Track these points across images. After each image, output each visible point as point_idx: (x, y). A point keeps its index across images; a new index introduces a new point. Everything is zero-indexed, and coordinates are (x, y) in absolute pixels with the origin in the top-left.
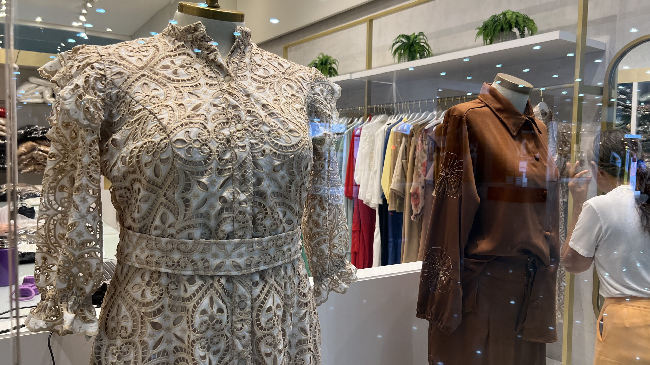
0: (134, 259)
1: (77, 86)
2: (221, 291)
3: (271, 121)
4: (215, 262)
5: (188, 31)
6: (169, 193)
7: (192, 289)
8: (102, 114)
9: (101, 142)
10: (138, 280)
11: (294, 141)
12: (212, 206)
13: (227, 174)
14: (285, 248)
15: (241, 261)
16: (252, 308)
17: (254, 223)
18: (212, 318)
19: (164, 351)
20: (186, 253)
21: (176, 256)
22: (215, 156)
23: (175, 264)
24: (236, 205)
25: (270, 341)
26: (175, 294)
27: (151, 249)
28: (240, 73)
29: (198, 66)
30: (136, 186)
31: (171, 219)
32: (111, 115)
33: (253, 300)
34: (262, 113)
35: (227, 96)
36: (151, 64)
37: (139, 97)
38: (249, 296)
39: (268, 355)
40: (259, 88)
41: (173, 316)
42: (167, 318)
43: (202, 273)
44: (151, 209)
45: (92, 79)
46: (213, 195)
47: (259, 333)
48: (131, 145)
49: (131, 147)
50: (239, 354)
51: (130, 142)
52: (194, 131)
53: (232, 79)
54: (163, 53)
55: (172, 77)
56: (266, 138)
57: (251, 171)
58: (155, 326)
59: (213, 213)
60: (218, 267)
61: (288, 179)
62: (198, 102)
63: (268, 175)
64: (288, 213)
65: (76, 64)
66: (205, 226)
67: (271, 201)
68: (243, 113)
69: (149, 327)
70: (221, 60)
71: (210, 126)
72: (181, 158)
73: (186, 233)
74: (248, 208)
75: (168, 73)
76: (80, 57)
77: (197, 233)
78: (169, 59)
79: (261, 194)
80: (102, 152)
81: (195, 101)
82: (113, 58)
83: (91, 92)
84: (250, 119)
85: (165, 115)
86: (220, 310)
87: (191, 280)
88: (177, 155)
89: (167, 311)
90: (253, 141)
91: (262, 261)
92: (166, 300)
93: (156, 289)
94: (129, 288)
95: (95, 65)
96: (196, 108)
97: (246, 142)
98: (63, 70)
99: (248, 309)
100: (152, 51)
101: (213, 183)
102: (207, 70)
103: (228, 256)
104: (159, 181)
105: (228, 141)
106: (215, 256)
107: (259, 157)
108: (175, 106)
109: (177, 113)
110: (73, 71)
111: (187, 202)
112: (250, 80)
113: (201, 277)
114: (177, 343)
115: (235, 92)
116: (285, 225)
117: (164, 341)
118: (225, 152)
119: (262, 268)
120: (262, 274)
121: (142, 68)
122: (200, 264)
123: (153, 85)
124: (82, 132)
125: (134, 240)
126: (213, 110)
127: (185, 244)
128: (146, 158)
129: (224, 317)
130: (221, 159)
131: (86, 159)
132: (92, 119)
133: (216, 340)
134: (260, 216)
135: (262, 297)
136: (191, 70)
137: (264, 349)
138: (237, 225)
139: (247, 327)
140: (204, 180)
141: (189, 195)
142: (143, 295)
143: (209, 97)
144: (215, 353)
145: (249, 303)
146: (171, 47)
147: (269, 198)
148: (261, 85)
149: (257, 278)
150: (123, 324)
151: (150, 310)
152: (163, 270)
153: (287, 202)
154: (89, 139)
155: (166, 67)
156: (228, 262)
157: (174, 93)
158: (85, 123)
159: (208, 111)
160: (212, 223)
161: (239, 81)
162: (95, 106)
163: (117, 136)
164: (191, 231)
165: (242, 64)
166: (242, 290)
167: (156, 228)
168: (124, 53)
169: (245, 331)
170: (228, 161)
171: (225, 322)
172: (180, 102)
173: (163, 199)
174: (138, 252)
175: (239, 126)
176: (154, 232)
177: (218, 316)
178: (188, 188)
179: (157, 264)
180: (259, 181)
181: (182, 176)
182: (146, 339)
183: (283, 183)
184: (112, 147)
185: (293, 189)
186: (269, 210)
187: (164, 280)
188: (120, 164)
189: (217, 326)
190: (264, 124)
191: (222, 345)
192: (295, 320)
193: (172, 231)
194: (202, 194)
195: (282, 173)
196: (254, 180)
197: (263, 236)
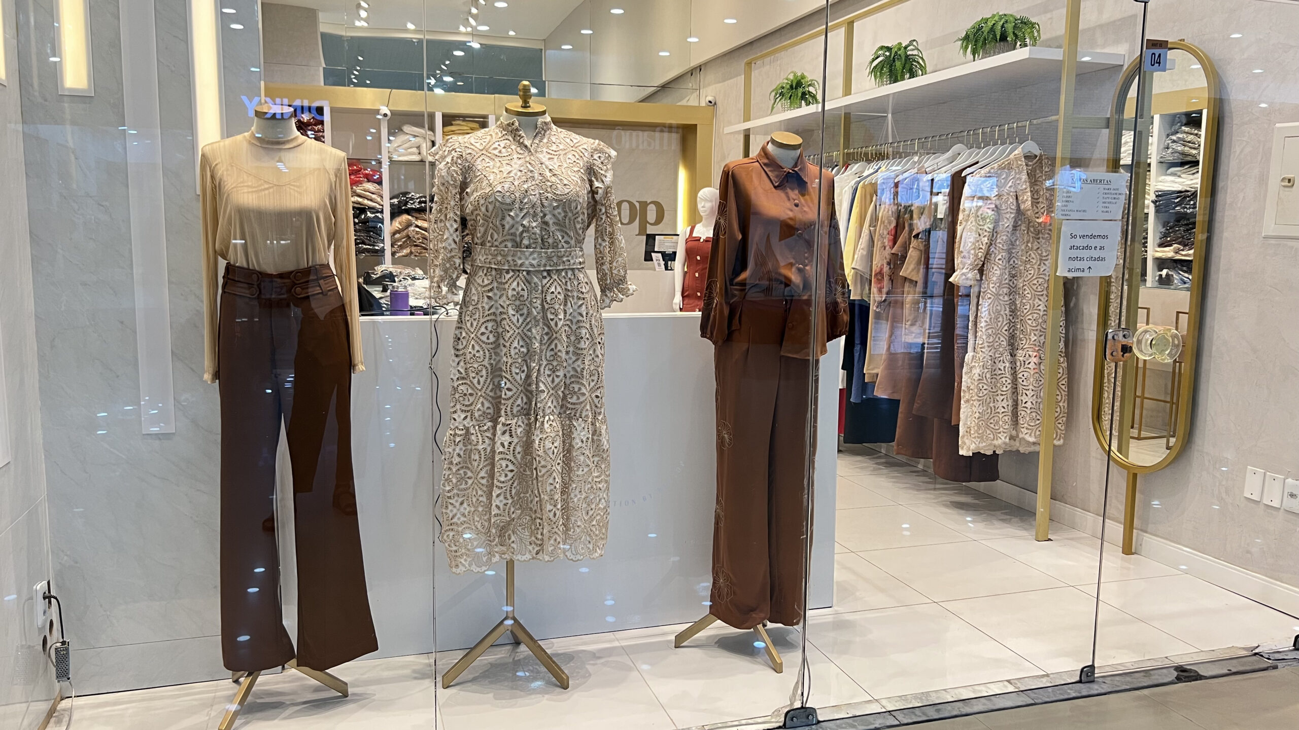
0: (478, 261)
1: (448, 163)
2: (523, 278)
3: (553, 179)
4: (520, 262)
5: (508, 125)
6: (494, 221)
7: (508, 276)
8: (460, 177)
9: (460, 194)
10: (481, 273)
11: (567, 191)
12: (517, 229)
13: (525, 211)
14: (565, 259)
15: (534, 262)
16: (542, 292)
17: (542, 240)
18: (518, 293)
19: (494, 313)
20: (504, 256)
21: (499, 258)
22: (518, 200)
23: (499, 263)
24: (530, 229)
25: (553, 311)
26: (500, 280)
27: (487, 255)
28: (539, 150)
29: (513, 147)
30: (479, 218)
31: (496, 236)
32: (465, 178)
33: (543, 287)
34: (548, 174)
35: (528, 165)
36: (487, 147)
37: (479, 167)
38: (540, 284)
39: (552, 320)
40: (549, 159)
41: (499, 294)
42: (495, 294)
43: (513, 268)
44: (486, 231)
45: (455, 158)
46: (517, 222)
47: (546, 306)
48: (475, 195)
49: (475, 196)
50: (535, 318)
51: (475, 193)
52: (507, 186)
53: (532, 154)
54: (494, 140)
55: (498, 154)
56: (549, 190)
57: (539, 209)
58: (489, 297)
59: (518, 233)
60: (521, 265)
61: (563, 214)
62: (511, 169)
63: (550, 212)
64: (565, 236)
65: (448, 149)
66: (514, 241)
67: (552, 228)
68: (536, 175)
69: (486, 298)
70: (528, 143)
71: (516, 183)
72: (499, 201)
73: (503, 245)
74: (538, 231)
75: (496, 152)
76: (449, 145)
77: (509, 244)
78: (497, 143)
79: (546, 223)
80: (461, 199)
81: (509, 168)
82: (467, 145)
83: (455, 165)
84: (541, 178)
85: (491, 177)
86: (523, 290)
87: (508, 272)
88: (497, 200)
89: (496, 291)
90: (541, 192)
91: (548, 264)
92: (495, 284)
93: (490, 278)
94: (476, 278)
95: (457, 150)
96: (509, 173)
97: (537, 192)
98: (441, 152)
99: (539, 292)
100: (489, 137)
101: (517, 215)
102: (519, 149)
103: (527, 259)
104: (489, 214)
105: (526, 192)
106: (520, 258)
107: (544, 201)
108: (497, 172)
109: (498, 176)
110: (446, 153)
111: (503, 226)
112: (545, 154)
113: (513, 271)
114: (501, 310)
115: (533, 162)
116: (564, 244)
117: (494, 307)
118: (524, 198)
119: (548, 268)
120: (549, 272)
121: (482, 150)
122: (512, 262)
123: (487, 160)
124: (450, 188)
125: (478, 250)
126: (519, 173)
127: (503, 250)
128: (482, 202)
129: (525, 294)
130: (521, 202)
131: (453, 203)
132: (455, 181)
133: (521, 307)
134: (546, 237)
135: (548, 285)
136: (509, 150)
137: (550, 316)
138: (532, 241)
139: (539, 302)
140: (512, 214)
141: (505, 223)
142: (483, 281)
143: (517, 166)
144: (521, 315)
145: (540, 288)
146: (500, 135)
147: (551, 226)
148: (551, 156)
149: (545, 274)
150: (473, 298)
151: (486, 289)
152: (493, 266)
153: (564, 229)
154: (454, 192)
155: (495, 149)
156: (527, 262)
157: (498, 164)
158: (452, 183)
159: (516, 174)
160: (518, 239)
161: (538, 155)
162: (457, 173)
163: (468, 190)
164: (506, 243)
165: (542, 144)
166: (536, 280)
167: (489, 242)
168: (473, 141)
169: (538, 303)
170: (526, 203)
171: (526, 296)
172: (500, 169)
173: (491, 225)
174: (480, 257)
175: (534, 183)
176: (488, 244)
177: (522, 293)
178: (503, 219)
179: (490, 263)
180: (545, 215)
181: (500, 212)
182: (484, 305)
183: (560, 217)
184: (465, 196)
185: (567, 221)
186: (551, 234)
187: (494, 273)
188: (470, 205)
189: (521, 299)
190: (548, 181)
191: (525, 311)
192: (575, 307)
193: (496, 243)
194: (511, 222)
195: (560, 210)
196: (542, 215)
197: (548, 249)
